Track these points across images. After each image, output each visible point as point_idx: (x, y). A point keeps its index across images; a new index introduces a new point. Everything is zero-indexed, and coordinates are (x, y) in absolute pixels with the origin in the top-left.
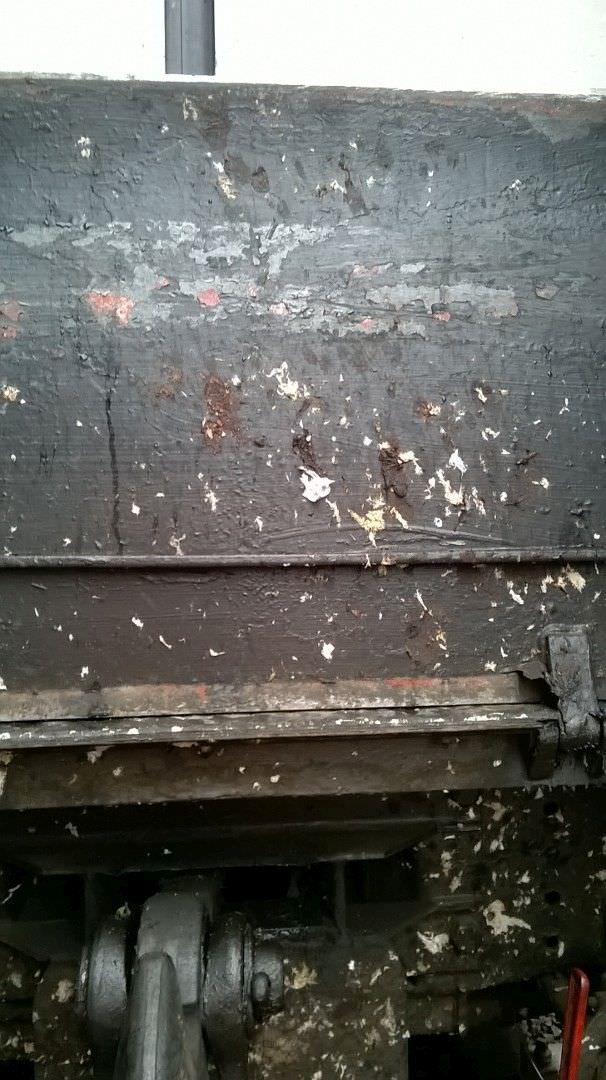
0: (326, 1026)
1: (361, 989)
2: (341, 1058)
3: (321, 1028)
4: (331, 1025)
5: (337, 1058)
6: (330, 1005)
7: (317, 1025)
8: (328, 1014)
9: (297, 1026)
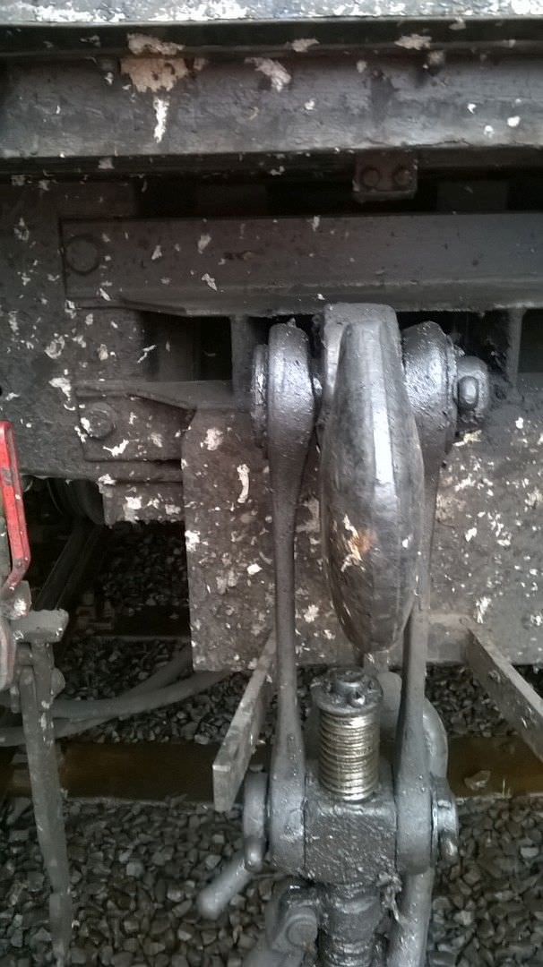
0: (486, 484)
1: (528, 448)
2: (498, 516)
3: (480, 486)
4: (490, 484)
5: (494, 517)
6: (492, 463)
7: (476, 484)
8: (489, 472)
9: (454, 483)
